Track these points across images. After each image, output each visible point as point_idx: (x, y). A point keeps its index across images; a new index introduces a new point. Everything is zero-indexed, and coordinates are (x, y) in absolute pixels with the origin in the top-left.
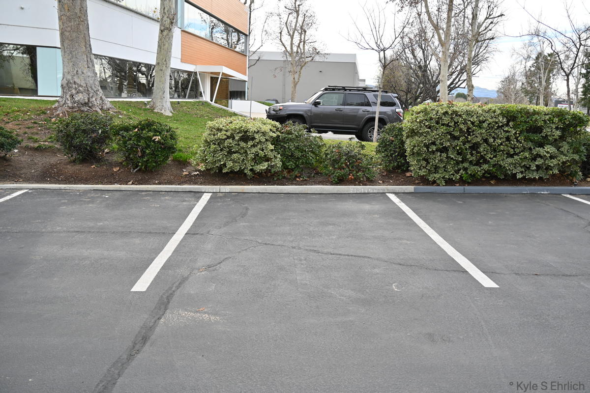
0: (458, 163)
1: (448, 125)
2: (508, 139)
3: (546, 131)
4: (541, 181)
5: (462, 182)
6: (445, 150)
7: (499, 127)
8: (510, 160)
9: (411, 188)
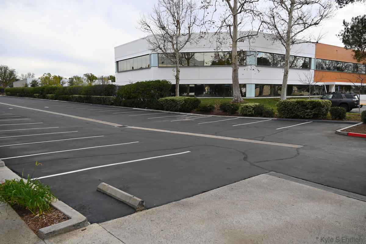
3: (307, 106)
4: (309, 118)
5: (289, 118)
9: (276, 119)
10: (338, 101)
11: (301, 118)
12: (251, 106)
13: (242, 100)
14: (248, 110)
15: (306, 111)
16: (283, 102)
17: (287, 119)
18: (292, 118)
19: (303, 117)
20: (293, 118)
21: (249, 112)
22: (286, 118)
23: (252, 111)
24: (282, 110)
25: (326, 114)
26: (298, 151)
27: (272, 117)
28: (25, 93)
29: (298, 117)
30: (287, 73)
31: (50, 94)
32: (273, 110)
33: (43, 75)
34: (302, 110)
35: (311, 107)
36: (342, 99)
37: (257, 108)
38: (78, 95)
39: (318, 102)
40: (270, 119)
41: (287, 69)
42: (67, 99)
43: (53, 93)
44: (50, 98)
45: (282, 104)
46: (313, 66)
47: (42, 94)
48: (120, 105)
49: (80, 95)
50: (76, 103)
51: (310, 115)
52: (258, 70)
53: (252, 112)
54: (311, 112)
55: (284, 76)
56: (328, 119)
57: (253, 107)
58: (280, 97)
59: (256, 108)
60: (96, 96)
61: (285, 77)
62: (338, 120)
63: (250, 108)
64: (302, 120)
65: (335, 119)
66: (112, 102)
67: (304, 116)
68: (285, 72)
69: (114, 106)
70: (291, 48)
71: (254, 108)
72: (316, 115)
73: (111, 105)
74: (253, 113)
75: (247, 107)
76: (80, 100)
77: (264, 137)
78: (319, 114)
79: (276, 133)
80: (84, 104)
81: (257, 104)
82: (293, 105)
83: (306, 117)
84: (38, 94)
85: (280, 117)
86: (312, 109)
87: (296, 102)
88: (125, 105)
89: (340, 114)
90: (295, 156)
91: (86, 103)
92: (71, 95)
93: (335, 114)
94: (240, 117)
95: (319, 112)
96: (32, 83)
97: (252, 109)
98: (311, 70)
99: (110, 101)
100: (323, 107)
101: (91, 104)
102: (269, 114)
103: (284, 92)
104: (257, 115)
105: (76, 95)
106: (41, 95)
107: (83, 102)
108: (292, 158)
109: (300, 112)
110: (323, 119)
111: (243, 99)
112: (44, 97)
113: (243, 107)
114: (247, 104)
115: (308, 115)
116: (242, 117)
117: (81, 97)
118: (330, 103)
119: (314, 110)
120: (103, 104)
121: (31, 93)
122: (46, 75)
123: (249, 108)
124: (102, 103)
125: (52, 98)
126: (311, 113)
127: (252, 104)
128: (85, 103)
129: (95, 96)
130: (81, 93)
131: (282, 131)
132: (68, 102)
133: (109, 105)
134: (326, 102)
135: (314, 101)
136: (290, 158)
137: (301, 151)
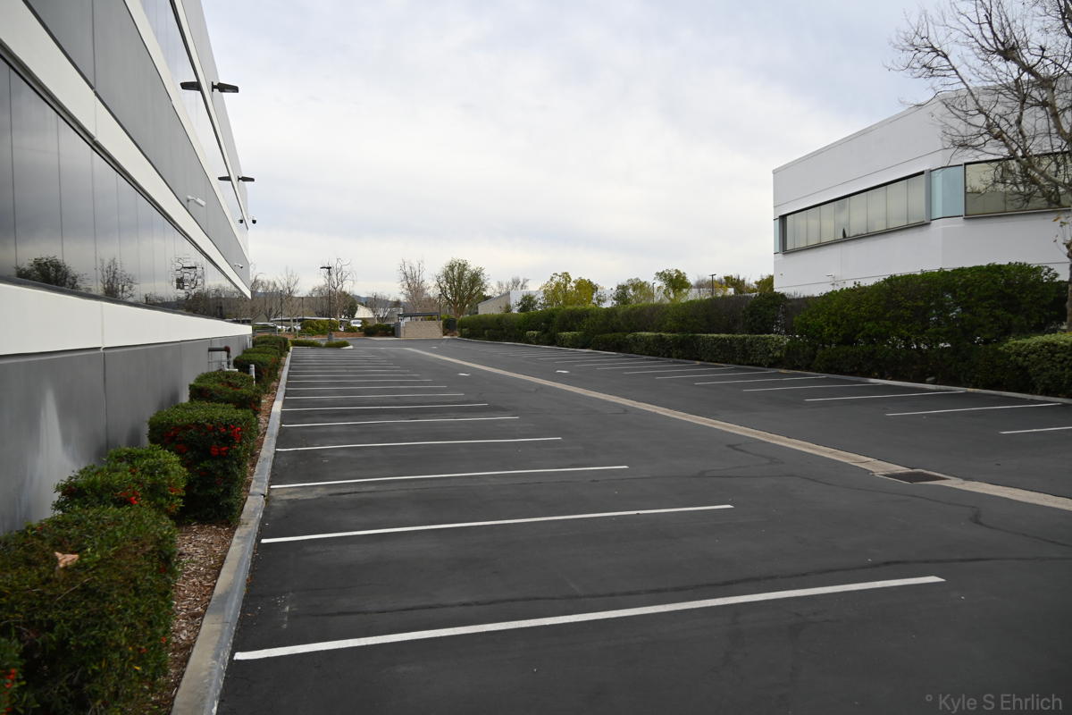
28: (503, 329)
31: (569, 331)
33: (552, 280)
38: (654, 334)
42: (619, 347)
43: (577, 328)
44: (567, 344)
47: (546, 331)
48: (808, 368)
49: (660, 331)
50: (645, 357)
60: (716, 335)
66: (777, 354)
69: (783, 371)
73: (771, 366)
76: (660, 350)
80: (674, 363)
84: (535, 332)
88: (832, 367)
91: (678, 358)
92: (631, 332)
96: (521, 303)
99: (770, 352)
101: (698, 363)
105: (647, 334)
106: (545, 336)
107: (669, 356)
112: (553, 341)
117: (661, 339)
120: (739, 364)
121: (520, 328)
122: (557, 279)
124: (737, 360)
125: (576, 344)
128: (676, 360)
129: (710, 335)
130: (664, 326)
132: (622, 355)
133: (764, 367)
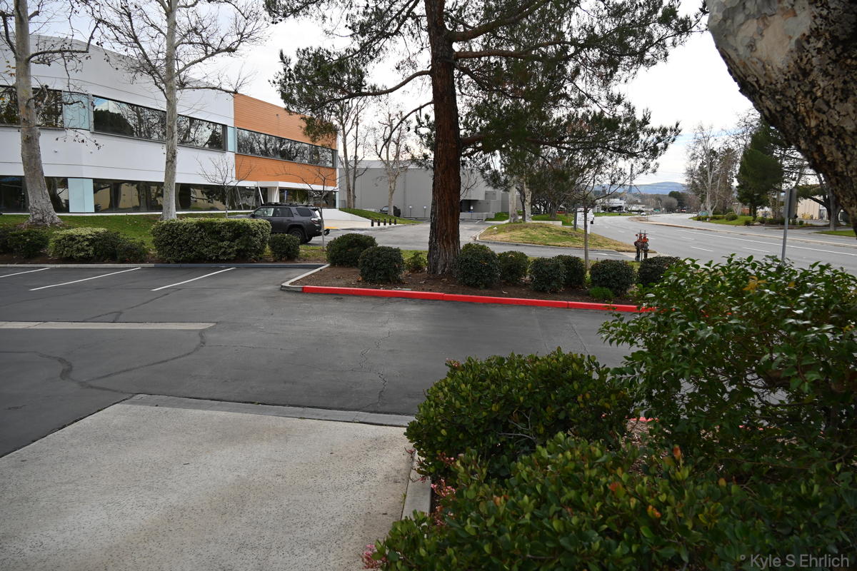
0: (180, 251)
1: (169, 231)
2: (202, 238)
3: (222, 233)
4: (228, 261)
5: (183, 262)
6: (169, 244)
7: (196, 232)
8: (206, 249)
9: (152, 265)
10: (285, 221)
11: (210, 261)
12: (83, 237)
13: (57, 220)
14: (76, 246)
15: (220, 244)
16: (167, 224)
17: (178, 265)
18: (190, 263)
19: (214, 258)
20: (192, 261)
21: (78, 250)
22: (177, 262)
23: (87, 248)
24: (166, 245)
25: (261, 251)
26: (202, 337)
27: (142, 262)
29: (205, 259)
30: (174, 157)
32: (143, 243)
34: (213, 243)
35: (231, 234)
36: (291, 218)
37: (100, 240)
39: (243, 224)
40: (138, 267)
41: (172, 145)
45: (164, 228)
46: (231, 143)
51: (230, 254)
52: (97, 144)
53: (87, 250)
54: (231, 247)
55: (167, 163)
56: (267, 262)
57: (90, 237)
58: (161, 213)
59: (97, 240)
61: (169, 164)
62: (286, 261)
63: (82, 240)
64: (214, 265)
65: (280, 260)
67: (217, 257)
68: (167, 153)
70: (177, 96)
71: (92, 242)
72: (242, 254)
74: (91, 252)
75: (72, 238)
77: (121, 313)
78: (248, 250)
79: (152, 300)
81: (101, 230)
82: (191, 232)
83: (221, 258)
85: (162, 261)
86: (233, 240)
87: (197, 225)
89: (289, 249)
90: (197, 349)
93: (280, 248)
94: (53, 266)
95: (247, 245)
97: (87, 243)
98: (227, 153)
100: (256, 234)
102: (134, 255)
103: (169, 200)
104: (102, 258)
108: (189, 354)
109: (206, 247)
110: (258, 262)
111: (59, 216)
113: (59, 238)
114: (71, 231)
115: (224, 253)
116: (59, 266)
118: (268, 226)
119: (237, 241)
123: (79, 241)
126: (231, 250)
127: (86, 231)
131: (166, 293)
134: (260, 224)
135: (235, 223)
136: (183, 356)
137: (209, 336)
